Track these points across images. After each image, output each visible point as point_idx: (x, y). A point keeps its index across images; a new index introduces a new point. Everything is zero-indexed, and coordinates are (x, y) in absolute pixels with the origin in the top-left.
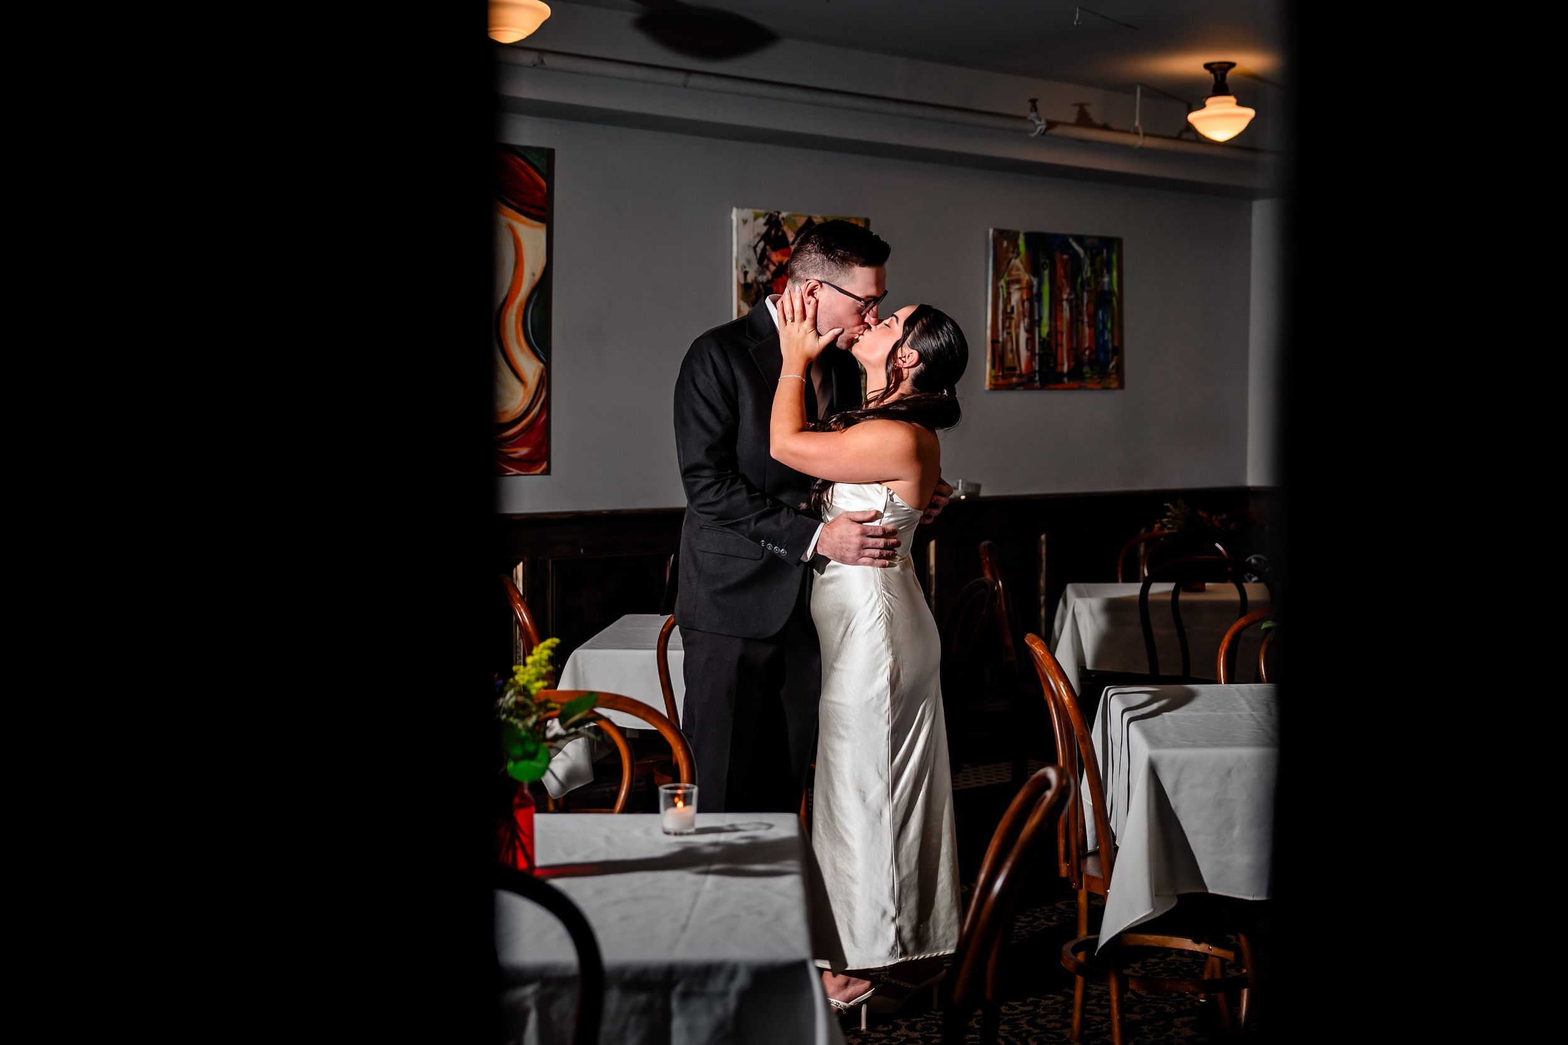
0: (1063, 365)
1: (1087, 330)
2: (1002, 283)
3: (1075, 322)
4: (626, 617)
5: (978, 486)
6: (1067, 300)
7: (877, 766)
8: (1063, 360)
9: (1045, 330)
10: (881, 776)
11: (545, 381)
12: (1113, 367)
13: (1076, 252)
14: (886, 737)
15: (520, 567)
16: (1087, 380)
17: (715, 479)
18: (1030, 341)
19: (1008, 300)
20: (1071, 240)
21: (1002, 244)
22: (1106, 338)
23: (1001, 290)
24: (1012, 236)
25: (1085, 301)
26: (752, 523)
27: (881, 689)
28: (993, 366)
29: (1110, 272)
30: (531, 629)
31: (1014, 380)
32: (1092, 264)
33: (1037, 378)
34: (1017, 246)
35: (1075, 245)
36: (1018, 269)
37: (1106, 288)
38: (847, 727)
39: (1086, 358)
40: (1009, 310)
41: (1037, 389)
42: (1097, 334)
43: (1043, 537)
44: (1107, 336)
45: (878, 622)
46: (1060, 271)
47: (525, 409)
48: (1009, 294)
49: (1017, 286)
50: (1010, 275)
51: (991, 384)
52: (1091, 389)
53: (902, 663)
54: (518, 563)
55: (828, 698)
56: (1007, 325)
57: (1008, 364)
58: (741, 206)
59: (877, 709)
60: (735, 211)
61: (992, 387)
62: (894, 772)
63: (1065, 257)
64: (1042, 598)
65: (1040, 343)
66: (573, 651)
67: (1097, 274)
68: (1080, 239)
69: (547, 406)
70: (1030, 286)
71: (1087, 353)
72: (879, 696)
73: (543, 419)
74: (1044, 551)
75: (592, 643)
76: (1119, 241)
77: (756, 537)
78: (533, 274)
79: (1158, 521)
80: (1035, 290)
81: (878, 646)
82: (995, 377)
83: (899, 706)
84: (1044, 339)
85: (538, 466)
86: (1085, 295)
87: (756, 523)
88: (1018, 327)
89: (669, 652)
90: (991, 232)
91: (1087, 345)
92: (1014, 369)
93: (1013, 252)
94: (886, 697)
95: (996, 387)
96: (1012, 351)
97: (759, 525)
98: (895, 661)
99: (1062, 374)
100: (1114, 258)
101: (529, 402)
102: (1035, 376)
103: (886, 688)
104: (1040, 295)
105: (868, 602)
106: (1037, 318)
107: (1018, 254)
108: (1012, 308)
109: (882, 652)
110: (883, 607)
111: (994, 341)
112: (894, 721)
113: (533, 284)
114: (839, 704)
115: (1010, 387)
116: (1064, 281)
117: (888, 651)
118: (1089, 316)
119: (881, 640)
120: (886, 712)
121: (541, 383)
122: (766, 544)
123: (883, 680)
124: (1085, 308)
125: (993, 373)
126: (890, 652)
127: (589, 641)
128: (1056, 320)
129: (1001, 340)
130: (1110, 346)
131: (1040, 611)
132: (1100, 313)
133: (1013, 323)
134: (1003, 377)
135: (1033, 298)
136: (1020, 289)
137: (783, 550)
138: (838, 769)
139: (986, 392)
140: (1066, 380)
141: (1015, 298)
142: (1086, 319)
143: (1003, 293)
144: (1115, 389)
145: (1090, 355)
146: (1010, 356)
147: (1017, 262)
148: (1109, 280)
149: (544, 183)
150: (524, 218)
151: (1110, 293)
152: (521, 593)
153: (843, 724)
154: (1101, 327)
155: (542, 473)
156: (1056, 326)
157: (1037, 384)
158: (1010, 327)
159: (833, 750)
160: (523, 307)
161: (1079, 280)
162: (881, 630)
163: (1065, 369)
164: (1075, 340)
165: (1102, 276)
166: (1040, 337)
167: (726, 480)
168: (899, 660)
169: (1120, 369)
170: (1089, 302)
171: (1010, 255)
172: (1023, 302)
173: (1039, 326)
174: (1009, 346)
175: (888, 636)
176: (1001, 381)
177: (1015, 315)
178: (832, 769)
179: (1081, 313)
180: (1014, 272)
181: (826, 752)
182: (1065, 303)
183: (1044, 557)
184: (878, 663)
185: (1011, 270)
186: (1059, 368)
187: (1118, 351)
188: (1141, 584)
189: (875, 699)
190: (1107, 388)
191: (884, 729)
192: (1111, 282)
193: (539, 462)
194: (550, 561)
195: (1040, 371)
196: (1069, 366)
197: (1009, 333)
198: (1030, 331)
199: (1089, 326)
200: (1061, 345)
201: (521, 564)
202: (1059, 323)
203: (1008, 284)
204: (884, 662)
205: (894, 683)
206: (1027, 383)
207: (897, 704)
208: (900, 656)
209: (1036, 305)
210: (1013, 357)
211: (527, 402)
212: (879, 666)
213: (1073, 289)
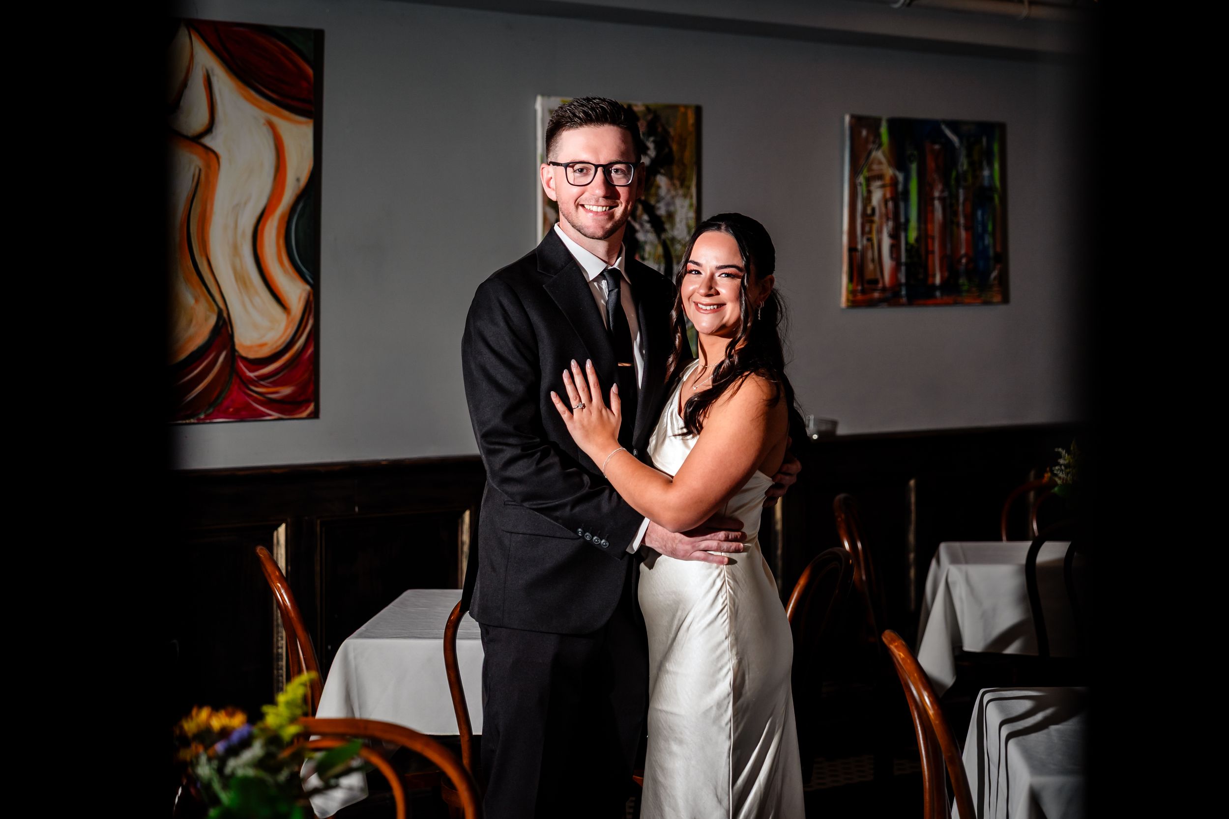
0: (934, 276)
1: (963, 234)
2: (861, 179)
3: (949, 223)
4: (408, 594)
5: (835, 424)
6: (940, 199)
7: (716, 789)
8: (934, 270)
9: (913, 235)
10: (720, 802)
11: (312, 306)
12: (995, 278)
13: (949, 141)
14: (726, 754)
15: (282, 529)
16: (964, 294)
17: (522, 450)
18: (895, 248)
19: (868, 200)
20: (943, 127)
21: (860, 133)
22: (986, 242)
23: (859, 188)
24: (873, 124)
25: (961, 199)
26: (568, 508)
27: (722, 697)
28: (851, 279)
29: (991, 165)
30: (293, 614)
31: (876, 295)
32: (969, 155)
33: (903, 292)
34: (878, 135)
35: (948, 133)
36: (880, 163)
37: (986, 183)
38: (681, 742)
39: (962, 268)
40: (869, 211)
41: (902, 305)
42: (976, 238)
43: (912, 483)
44: (988, 240)
45: (720, 615)
46: (931, 164)
47: (288, 340)
48: (869, 192)
49: (878, 183)
50: (870, 170)
51: (848, 300)
52: (969, 304)
53: (749, 665)
54: (279, 525)
55: (660, 708)
56: (867, 229)
57: (869, 275)
58: (546, 94)
59: (717, 719)
60: (539, 100)
61: (849, 304)
62: (736, 797)
63: (937, 147)
64: (912, 556)
65: (907, 250)
66: (344, 641)
67: (975, 167)
68: (954, 125)
69: (314, 337)
70: (894, 182)
71: (964, 261)
72: (719, 705)
73: (310, 351)
74: (913, 499)
75: (367, 630)
76: (1002, 127)
77: (572, 524)
78: (298, 180)
79: (1048, 469)
80: (900, 187)
81: (720, 644)
82: (852, 293)
83: (743, 717)
84: (912, 246)
85: (304, 408)
86: (961, 191)
87: (573, 508)
88: (880, 231)
89: (459, 642)
90: (847, 119)
91: (963, 251)
92: (876, 282)
93: (874, 142)
94: (727, 707)
95: (854, 303)
96: (873, 260)
97: (577, 509)
98: (740, 662)
99: (934, 287)
100: (996, 148)
101: (293, 332)
102: (900, 291)
103: (729, 695)
104: (906, 192)
105: (709, 591)
106: (902, 220)
107: (880, 145)
108: (873, 210)
109: (724, 652)
110: (726, 598)
111: (852, 249)
112: (737, 734)
113: (297, 191)
114: (671, 713)
115: (872, 304)
116: (936, 176)
117: (731, 650)
118: (966, 217)
119: (724, 637)
120: (727, 724)
121: (308, 310)
122: (584, 532)
123: (725, 685)
124: (961, 208)
125: (851, 287)
126: (734, 652)
127: (363, 628)
128: (926, 223)
129: (859, 247)
130: (991, 253)
131: (909, 572)
132: (979, 213)
133: (875, 227)
134: (863, 292)
135: (898, 197)
136: (883, 186)
137: (603, 541)
138: (668, 792)
139: (842, 310)
140: (938, 294)
141: (877, 197)
142: (962, 221)
143: (861, 191)
144: (998, 303)
145: (967, 263)
146: (871, 266)
147: (878, 155)
148: (990, 174)
149: (310, 71)
150: (286, 113)
151: (992, 188)
152: (284, 572)
153: (676, 737)
154: (980, 229)
155: (309, 417)
156: (926, 230)
157: (904, 300)
158: (870, 232)
159: (663, 769)
160: (286, 219)
161: (954, 174)
162: (723, 625)
163: (938, 280)
164: (949, 246)
165: (981, 169)
166: (907, 243)
167: (535, 453)
168: (745, 663)
169: (1003, 281)
170: (965, 200)
171: (871, 146)
172: (886, 202)
173: (906, 230)
174: (869, 255)
175: (732, 632)
176: (860, 297)
177: (876, 218)
178: (662, 791)
179: (955, 214)
180: (875, 167)
181: (655, 771)
182: (937, 203)
183: (913, 508)
184: (719, 665)
185: (872, 163)
186: (930, 281)
187: (1002, 258)
188: (1029, 544)
189: (715, 708)
190: (987, 303)
191: (724, 745)
192: (991, 176)
193: (306, 403)
194: (319, 522)
195: (907, 284)
196: (942, 277)
197: (870, 240)
198: (895, 236)
199: (967, 229)
200: (933, 252)
201: (283, 527)
202: (929, 226)
203: (869, 180)
204: (726, 664)
205: (738, 689)
206: (891, 298)
207: (740, 715)
208: (746, 658)
209: (902, 205)
210: (875, 269)
211: (291, 331)
212: (721, 669)
213: (946, 185)
